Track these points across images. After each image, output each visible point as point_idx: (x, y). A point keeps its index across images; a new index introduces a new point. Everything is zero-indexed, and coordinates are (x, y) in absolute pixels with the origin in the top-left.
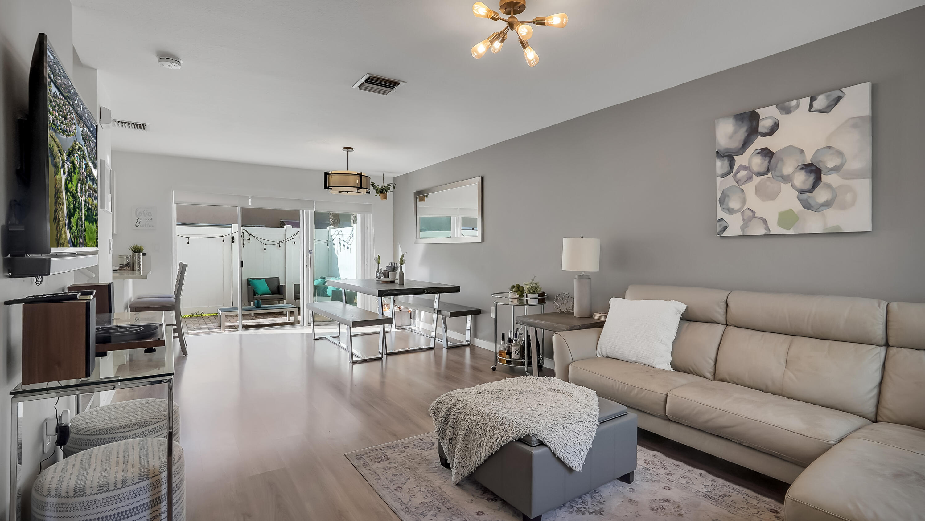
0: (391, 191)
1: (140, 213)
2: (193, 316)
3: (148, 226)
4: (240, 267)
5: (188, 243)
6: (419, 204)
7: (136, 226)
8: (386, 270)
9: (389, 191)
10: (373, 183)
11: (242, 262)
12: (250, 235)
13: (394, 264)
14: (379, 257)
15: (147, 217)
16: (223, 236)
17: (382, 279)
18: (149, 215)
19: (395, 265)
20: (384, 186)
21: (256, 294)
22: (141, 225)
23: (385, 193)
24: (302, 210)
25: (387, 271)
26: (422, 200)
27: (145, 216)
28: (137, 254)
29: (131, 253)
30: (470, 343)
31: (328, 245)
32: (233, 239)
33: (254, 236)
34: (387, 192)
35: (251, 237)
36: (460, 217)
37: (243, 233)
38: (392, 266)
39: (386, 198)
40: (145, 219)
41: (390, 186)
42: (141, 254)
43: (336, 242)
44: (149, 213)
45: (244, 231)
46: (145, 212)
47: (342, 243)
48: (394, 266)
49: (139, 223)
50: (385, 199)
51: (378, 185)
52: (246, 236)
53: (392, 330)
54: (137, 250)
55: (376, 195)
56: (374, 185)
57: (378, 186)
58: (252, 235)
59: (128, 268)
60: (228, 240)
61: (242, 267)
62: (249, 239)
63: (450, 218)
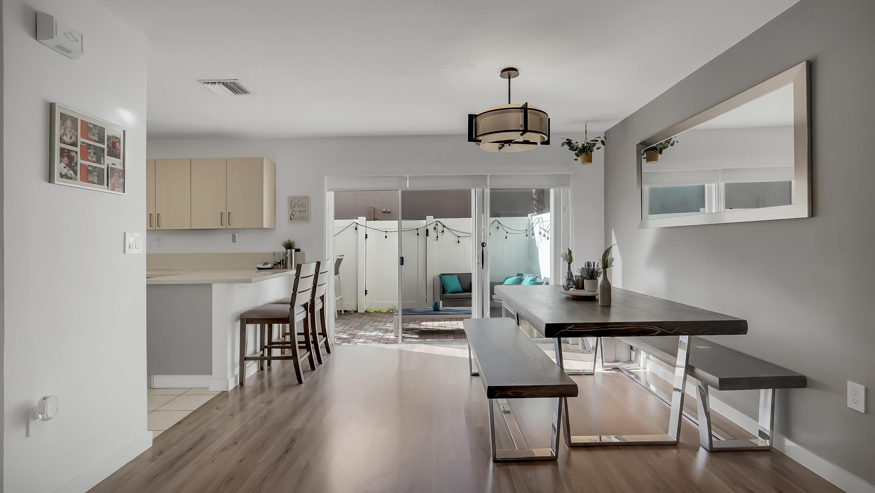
0: (598, 148)
1: (295, 204)
2: (390, 311)
3: (302, 219)
4: (400, 265)
5: (386, 237)
6: (647, 166)
7: (291, 219)
8: (580, 274)
9: (595, 148)
10: (570, 140)
11: (403, 258)
12: (444, 226)
13: (594, 266)
14: (570, 252)
15: (301, 209)
16: (417, 229)
17: (573, 291)
18: (303, 207)
19: (596, 267)
20: (587, 143)
21: (446, 292)
22: (295, 218)
23: (587, 153)
24: (475, 189)
25: (581, 277)
26: (651, 158)
27: (299, 207)
28: (289, 250)
29: (284, 249)
30: (771, 443)
31: (527, 236)
32: (427, 230)
33: (447, 228)
34: (591, 151)
35: (445, 229)
36: (722, 185)
37: (437, 225)
38: (589, 268)
39: (589, 160)
40: (299, 211)
41: (597, 141)
42: (293, 250)
43: (536, 230)
44: (303, 203)
45: (438, 223)
46: (299, 202)
47: (543, 232)
48: (594, 269)
49: (293, 215)
50: (588, 162)
51: (577, 142)
52: (440, 228)
53: (596, 371)
54: (289, 246)
55: (576, 160)
56: (571, 143)
57: (576, 144)
58: (446, 227)
59: (281, 266)
60: (422, 232)
61: (403, 264)
62: (443, 232)
63: (704, 187)
